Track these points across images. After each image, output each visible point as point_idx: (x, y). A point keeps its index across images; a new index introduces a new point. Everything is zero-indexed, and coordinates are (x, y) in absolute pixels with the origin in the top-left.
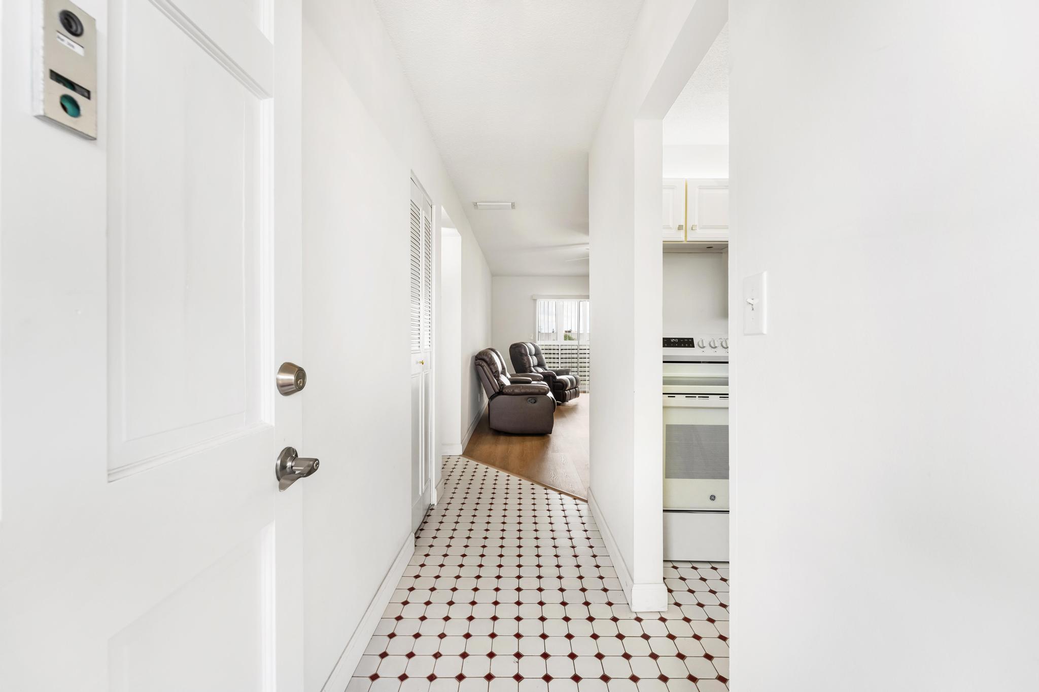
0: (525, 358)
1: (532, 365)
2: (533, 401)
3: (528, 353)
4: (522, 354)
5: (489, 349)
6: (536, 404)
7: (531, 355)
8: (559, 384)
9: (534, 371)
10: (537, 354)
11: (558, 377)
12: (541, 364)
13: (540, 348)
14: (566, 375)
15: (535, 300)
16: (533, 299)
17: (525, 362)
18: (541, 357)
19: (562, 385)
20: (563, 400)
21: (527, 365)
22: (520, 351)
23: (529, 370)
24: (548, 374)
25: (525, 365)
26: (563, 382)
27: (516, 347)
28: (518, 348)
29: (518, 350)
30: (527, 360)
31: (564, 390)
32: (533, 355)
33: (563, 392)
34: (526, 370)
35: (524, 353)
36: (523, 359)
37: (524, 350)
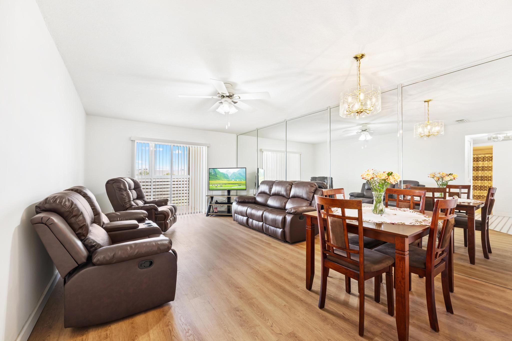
0: (124, 193)
1: (132, 199)
2: (148, 264)
3: (128, 188)
4: (120, 189)
5: (72, 190)
6: (152, 267)
7: (130, 189)
8: (161, 215)
9: (134, 204)
10: (137, 187)
11: (160, 209)
12: (140, 197)
13: (138, 181)
14: (166, 204)
15: (133, 141)
16: (131, 140)
17: (124, 196)
18: (140, 190)
19: (164, 215)
20: (165, 229)
21: (127, 200)
22: (118, 185)
23: (128, 205)
24: (150, 207)
25: (124, 200)
26: (163, 212)
27: (114, 183)
28: (115, 184)
29: (115, 185)
30: (126, 194)
31: (165, 220)
32: (132, 189)
33: (165, 222)
34: (125, 205)
35: (123, 188)
36: (122, 194)
37: (123, 185)
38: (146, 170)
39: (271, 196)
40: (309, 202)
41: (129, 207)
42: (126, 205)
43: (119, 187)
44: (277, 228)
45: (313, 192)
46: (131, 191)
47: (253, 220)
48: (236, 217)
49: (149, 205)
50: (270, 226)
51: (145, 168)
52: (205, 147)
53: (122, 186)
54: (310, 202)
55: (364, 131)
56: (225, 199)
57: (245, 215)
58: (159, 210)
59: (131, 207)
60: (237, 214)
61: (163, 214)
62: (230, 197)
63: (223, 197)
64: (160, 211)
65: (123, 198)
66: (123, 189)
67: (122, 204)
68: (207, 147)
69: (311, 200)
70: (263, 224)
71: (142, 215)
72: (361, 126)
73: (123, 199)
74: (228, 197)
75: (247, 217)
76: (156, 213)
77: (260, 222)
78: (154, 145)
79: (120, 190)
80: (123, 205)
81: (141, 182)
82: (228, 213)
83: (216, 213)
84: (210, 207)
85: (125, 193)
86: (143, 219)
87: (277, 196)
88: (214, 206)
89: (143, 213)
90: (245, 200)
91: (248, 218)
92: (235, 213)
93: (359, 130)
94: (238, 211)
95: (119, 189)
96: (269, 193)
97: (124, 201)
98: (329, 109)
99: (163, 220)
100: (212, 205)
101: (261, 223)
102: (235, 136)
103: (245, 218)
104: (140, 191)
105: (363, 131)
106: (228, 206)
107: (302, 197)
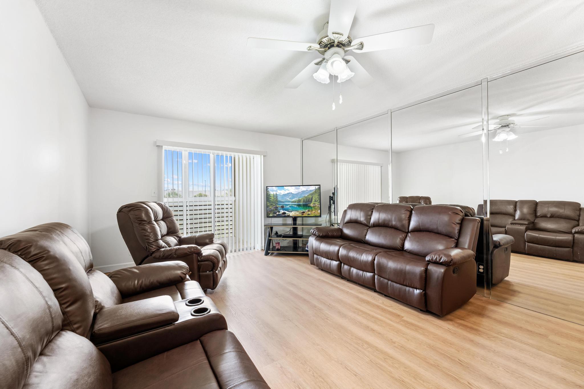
0: (147, 227)
1: (160, 237)
3: (152, 218)
4: (141, 221)
8: (206, 262)
9: (164, 244)
10: (167, 217)
11: (205, 251)
12: (172, 231)
14: (211, 242)
15: (159, 147)
16: (157, 145)
17: (147, 233)
18: (172, 220)
19: (211, 262)
20: (213, 286)
21: (152, 238)
22: (136, 215)
23: (154, 247)
24: (189, 251)
25: (147, 239)
26: (211, 257)
27: (130, 211)
28: (132, 212)
29: (132, 215)
30: (150, 229)
31: (214, 271)
32: (159, 219)
33: (213, 273)
34: (149, 247)
35: (145, 219)
36: (145, 230)
37: (145, 214)
38: (174, 191)
39: (370, 227)
40: (453, 239)
41: (155, 250)
42: (151, 248)
43: (139, 218)
44: (407, 286)
45: (458, 223)
46: (157, 222)
47: (351, 267)
48: (317, 259)
49: (188, 247)
50: (390, 282)
51: (172, 189)
52: (260, 156)
53: (143, 215)
54: (456, 239)
55: (504, 126)
56: (288, 230)
57: (335, 258)
58: (204, 254)
59: (159, 249)
60: (318, 255)
61: (209, 261)
62: (296, 228)
63: (285, 227)
64: (204, 256)
65: (146, 236)
66: (145, 221)
67: (144, 246)
68: (262, 156)
69: (457, 237)
70: (374, 276)
71: (179, 272)
72: (498, 120)
73: (145, 238)
74: (294, 228)
75: (338, 262)
76: (198, 260)
77: (369, 272)
78: (187, 153)
79: (140, 223)
80: (145, 248)
81: (172, 206)
82: (294, 251)
83: (278, 250)
84: (269, 242)
85: (149, 227)
86: (180, 278)
87: (384, 228)
88: (275, 240)
89: (180, 268)
90: (329, 234)
91: (341, 263)
92: (314, 254)
93: (497, 126)
94: (321, 250)
95: (138, 222)
96: (367, 223)
97: (147, 241)
98: (484, 84)
99: (211, 270)
100: (272, 239)
101: (369, 275)
102: (299, 141)
103: (335, 263)
104: (172, 222)
105: (502, 126)
106: (294, 240)
107: (436, 231)
